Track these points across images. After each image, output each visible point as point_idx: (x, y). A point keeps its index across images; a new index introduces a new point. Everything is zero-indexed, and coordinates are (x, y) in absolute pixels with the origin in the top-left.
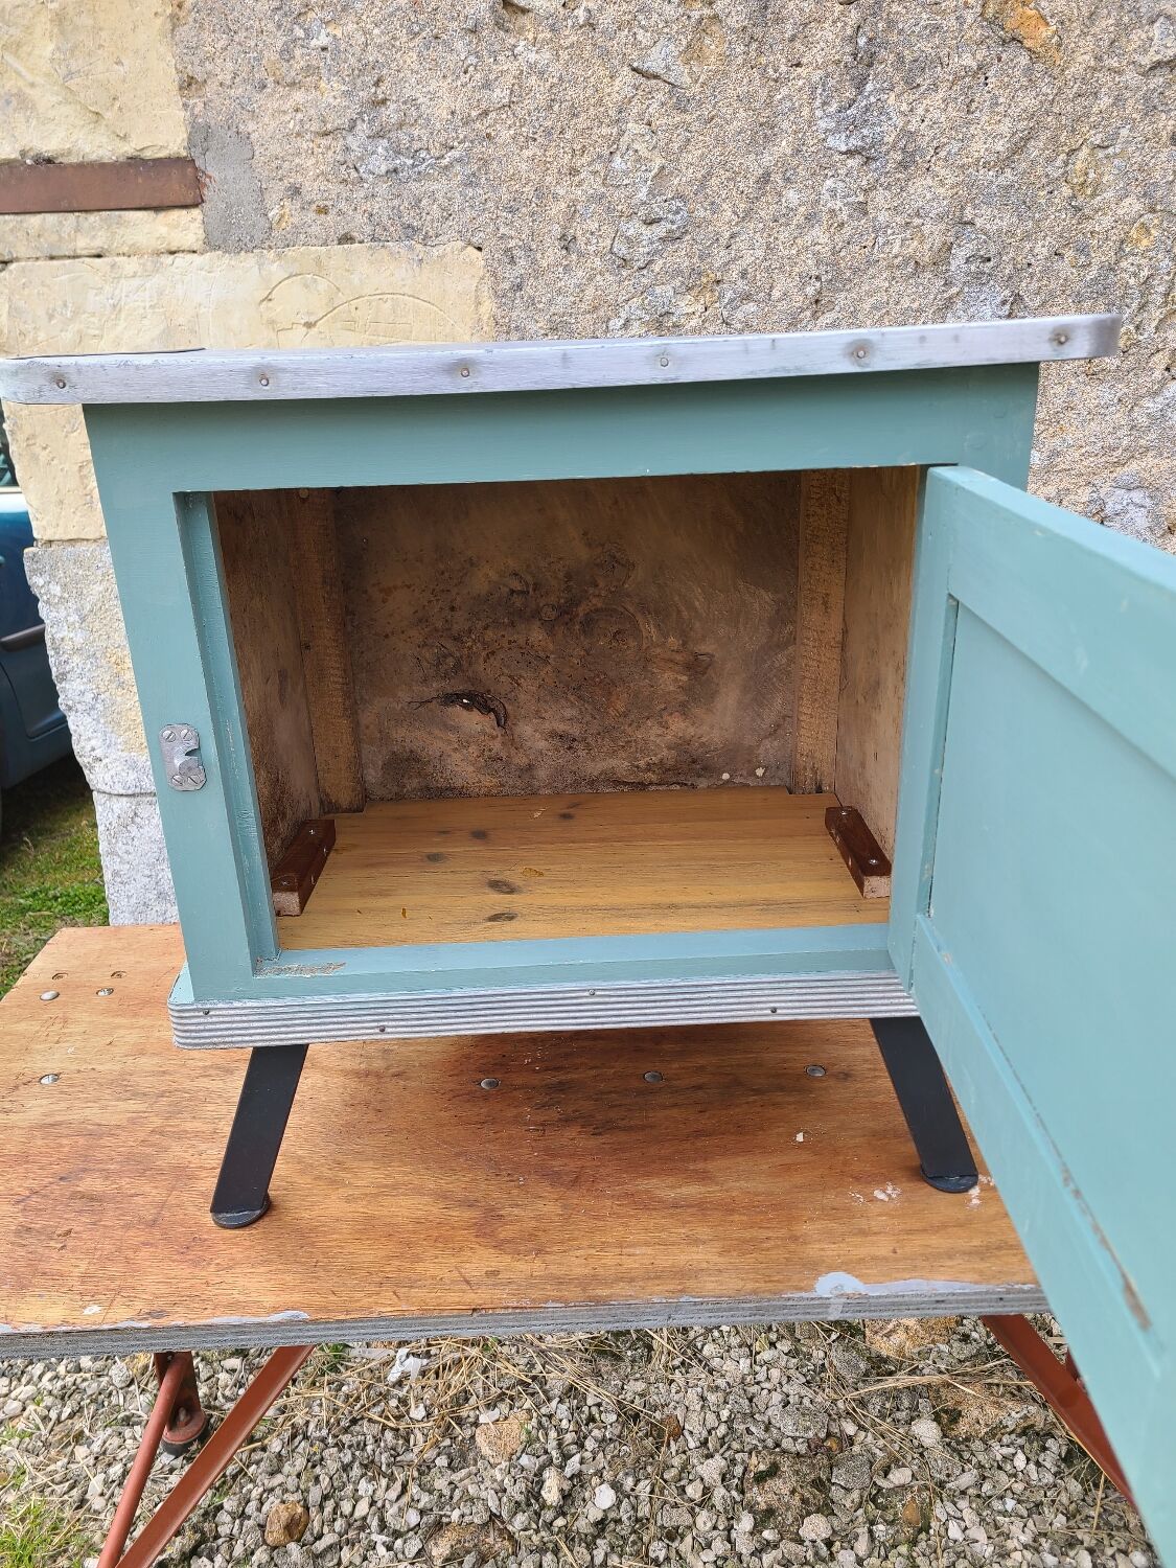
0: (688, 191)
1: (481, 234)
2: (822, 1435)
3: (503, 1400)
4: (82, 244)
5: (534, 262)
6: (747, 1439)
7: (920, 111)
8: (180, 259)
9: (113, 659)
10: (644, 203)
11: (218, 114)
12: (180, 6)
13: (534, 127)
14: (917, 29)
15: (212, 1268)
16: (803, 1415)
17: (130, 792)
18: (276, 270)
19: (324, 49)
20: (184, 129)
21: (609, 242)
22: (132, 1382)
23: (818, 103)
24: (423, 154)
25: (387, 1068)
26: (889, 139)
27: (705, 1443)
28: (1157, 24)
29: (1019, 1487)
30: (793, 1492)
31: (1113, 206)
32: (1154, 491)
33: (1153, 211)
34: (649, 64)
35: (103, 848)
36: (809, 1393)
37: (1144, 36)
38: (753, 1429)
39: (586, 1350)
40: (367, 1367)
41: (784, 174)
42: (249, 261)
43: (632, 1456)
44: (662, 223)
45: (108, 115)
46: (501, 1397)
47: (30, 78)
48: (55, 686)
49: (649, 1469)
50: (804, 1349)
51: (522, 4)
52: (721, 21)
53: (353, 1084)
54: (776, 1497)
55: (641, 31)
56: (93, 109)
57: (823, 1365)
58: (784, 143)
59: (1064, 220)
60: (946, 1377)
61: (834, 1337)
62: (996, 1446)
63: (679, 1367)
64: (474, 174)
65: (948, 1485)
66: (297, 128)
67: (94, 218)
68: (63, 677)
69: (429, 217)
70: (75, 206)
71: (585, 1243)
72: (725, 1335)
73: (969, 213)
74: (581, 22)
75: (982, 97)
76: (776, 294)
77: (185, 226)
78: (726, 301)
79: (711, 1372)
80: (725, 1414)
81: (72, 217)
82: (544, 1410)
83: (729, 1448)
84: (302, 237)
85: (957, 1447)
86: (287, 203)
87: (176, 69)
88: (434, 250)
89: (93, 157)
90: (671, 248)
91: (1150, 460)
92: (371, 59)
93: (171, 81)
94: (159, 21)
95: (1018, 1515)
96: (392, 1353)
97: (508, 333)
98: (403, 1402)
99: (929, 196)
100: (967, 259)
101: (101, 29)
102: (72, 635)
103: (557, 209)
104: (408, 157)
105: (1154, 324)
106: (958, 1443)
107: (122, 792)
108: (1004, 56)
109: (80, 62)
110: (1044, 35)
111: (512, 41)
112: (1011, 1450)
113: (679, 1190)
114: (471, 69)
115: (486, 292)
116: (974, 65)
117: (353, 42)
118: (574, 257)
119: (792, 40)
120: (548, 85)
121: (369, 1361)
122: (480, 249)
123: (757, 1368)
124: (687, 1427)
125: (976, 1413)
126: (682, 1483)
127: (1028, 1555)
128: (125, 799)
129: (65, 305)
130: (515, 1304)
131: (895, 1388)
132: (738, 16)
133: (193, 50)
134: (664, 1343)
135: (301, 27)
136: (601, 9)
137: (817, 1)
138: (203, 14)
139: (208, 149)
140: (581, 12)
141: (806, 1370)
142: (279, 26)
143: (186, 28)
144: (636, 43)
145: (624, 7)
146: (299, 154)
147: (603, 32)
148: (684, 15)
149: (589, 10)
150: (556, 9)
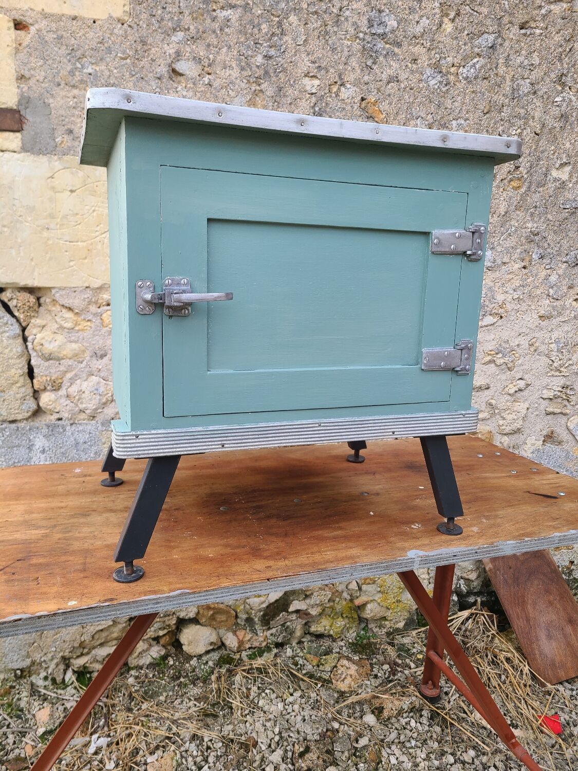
2: (325, 730)
3: (158, 749)
6: (290, 740)
8: (6, 155)
11: (35, 92)
12: (20, 45)
14: (337, 108)
16: (314, 723)
18: (57, 165)
19: (90, 74)
20: (16, 97)
27: (270, 746)
28: (419, 120)
29: (415, 735)
30: (318, 758)
36: (314, 712)
38: (292, 735)
39: (198, 715)
40: (74, 749)
42: (43, 159)
43: (235, 760)
46: (157, 748)
49: (245, 764)
50: (307, 694)
51: (181, 72)
52: (263, 92)
54: (311, 762)
55: (231, 91)
57: (317, 700)
60: (373, 694)
61: (319, 686)
62: (401, 719)
63: (248, 714)
65: (385, 741)
66: (74, 105)
71: (304, 553)
72: (268, 694)
74: (206, 83)
77: (11, 140)
79: (265, 712)
80: (277, 730)
82: (182, 749)
83: (282, 746)
84: (72, 152)
85: (386, 722)
86: (66, 136)
87: (16, 70)
93: (13, 75)
94: (9, 49)
95: (417, 747)
96: (88, 739)
98: (101, 762)
106: (385, 721)
111: (176, 86)
112: (408, 719)
117: (104, 74)
119: (291, 104)
121: (76, 746)
123: (287, 707)
124: (259, 740)
125: (390, 705)
126: (263, 767)
127: (426, 763)
131: (352, 702)
132: (270, 92)
133: (25, 64)
134: (239, 704)
135: (80, 63)
136: (214, 80)
137: (300, 91)
138: (32, 49)
139: (28, 107)
140: (206, 80)
141: (310, 703)
142: (69, 61)
143: (22, 54)
144: (228, 95)
145: (224, 80)
146: (73, 116)
147: (215, 88)
148: (248, 87)
149: (209, 79)
150: (196, 76)
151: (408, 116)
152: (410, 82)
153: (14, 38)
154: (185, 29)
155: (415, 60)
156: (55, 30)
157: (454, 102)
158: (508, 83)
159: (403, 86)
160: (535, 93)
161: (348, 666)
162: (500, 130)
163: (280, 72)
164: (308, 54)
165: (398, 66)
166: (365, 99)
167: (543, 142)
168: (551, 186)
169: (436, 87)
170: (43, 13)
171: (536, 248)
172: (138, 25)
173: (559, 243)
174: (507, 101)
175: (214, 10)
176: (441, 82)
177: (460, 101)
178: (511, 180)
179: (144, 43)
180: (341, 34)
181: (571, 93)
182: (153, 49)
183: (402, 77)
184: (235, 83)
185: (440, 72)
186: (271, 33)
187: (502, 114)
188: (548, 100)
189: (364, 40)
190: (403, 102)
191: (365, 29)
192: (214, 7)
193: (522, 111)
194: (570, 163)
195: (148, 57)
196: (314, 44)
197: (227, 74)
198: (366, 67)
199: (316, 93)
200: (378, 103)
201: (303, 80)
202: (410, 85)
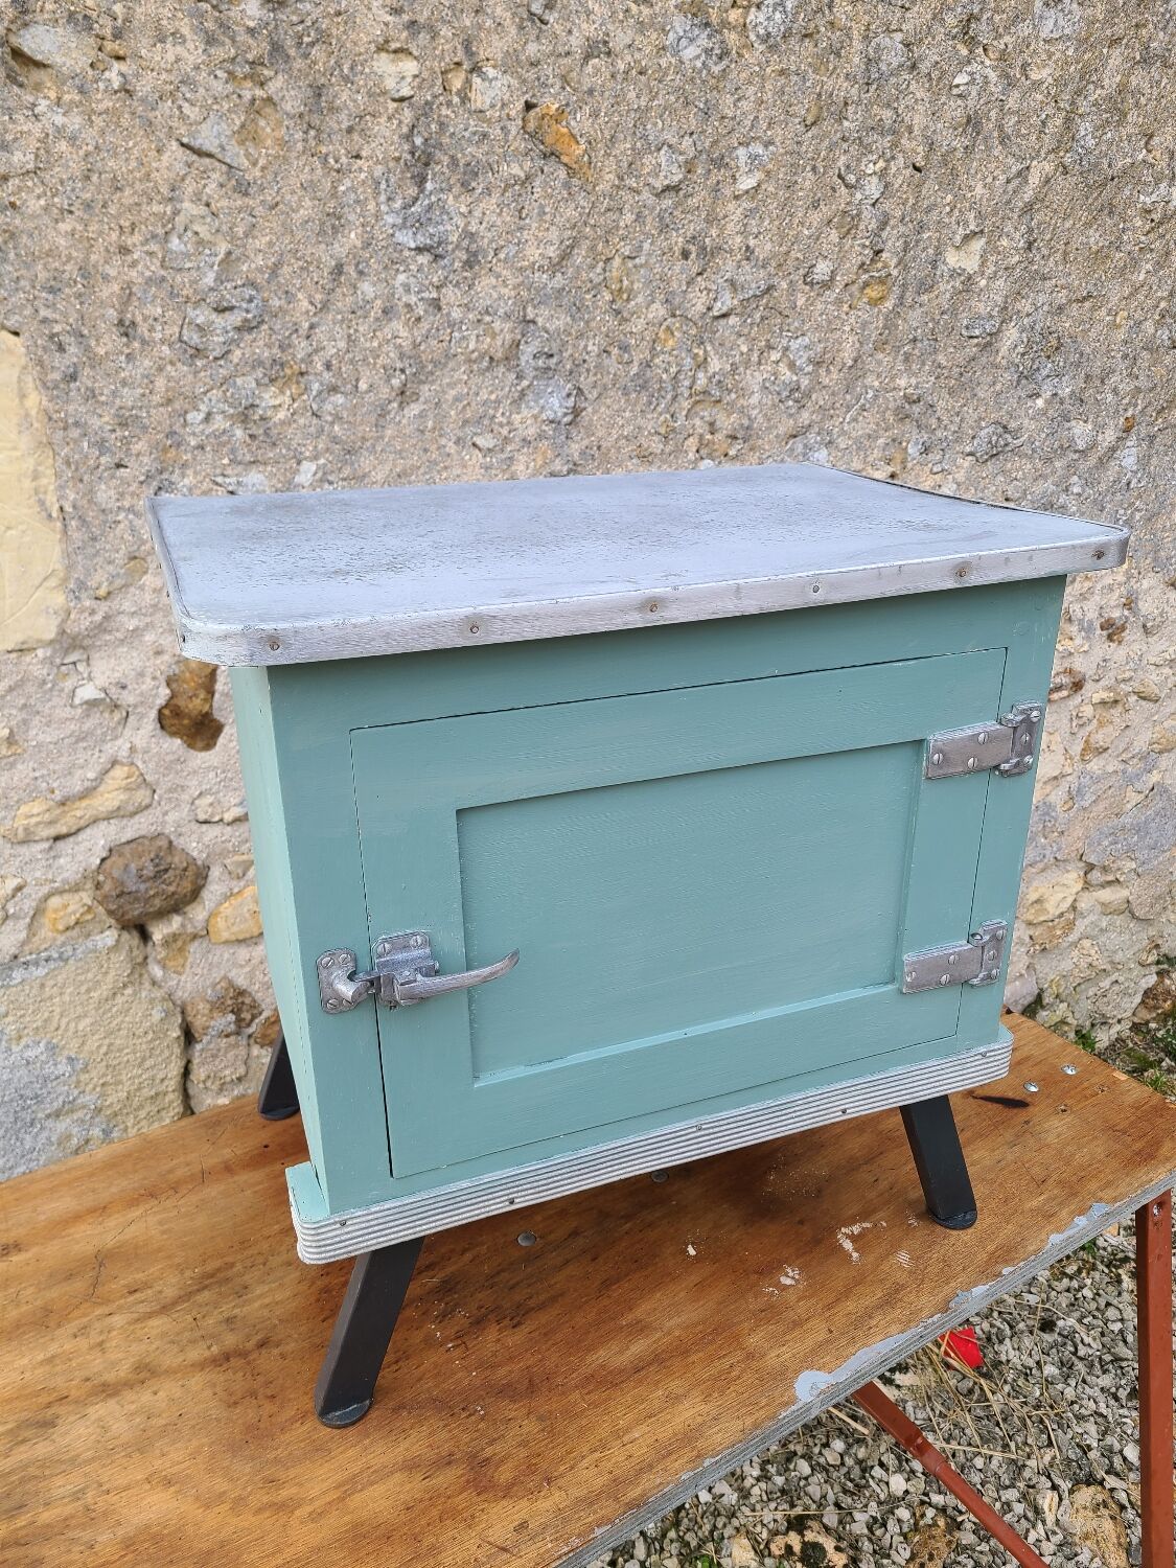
0: (260, 279)
1: (17, 317)
5: (88, 349)
7: (477, 214)
10: (212, 289)
13: (69, 198)
14: (467, 134)
21: (177, 330)
23: (383, 198)
26: (454, 239)
28: (663, 152)
31: (644, 311)
33: (674, 316)
34: (200, 140)
37: (654, 162)
41: (357, 265)
44: (236, 311)
51: (39, 57)
52: (274, 104)
53: (218, 1377)
55: (187, 105)
58: (353, 235)
59: (608, 321)
71: (585, 1449)
73: (530, 313)
74: (116, 86)
75: (531, 208)
76: (363, 386)
78: (314, 393)
90: (248, 337)
97: (65, 429)
99: (495, 295)
100: (535, 355)
103: (108, 291)
105: (684, 413)
108: (546, 169)
110: (577, 153)
111: (31, 99)
113: (629, 1353)
115: (30, 383)
116: (522, 175)
118: (136, 345)
119: (350, 130)
120: (81, 153)
122: (16, 334)
130: (566, 1549)
132: (293, 101)
136: (137, 75)
137: (370, 94)
140: (113, 75)
144: (183, 117)
145: (164, 76)
147: (143, 100)
148: (234, 93)
149: (123, 75)
150: (83, 69)
151: (639, 145)
152: (637, 56)
157: (739, 100)
158: (857, 45)
159: (621, 66)
160: (914, 67)
162: (840, 163)
163: (313, 44)
166: (536, 106)
167: (930, 186)
168: (945, 287)
169: (699, 64)
171: (915, 431)
173: (958, 414)
174: (854, 91)
176: (708, 52)
177: (752, 99)
178: (866, 285)
181: (988, 62)
183: (620, 39)
184: (194, 83)
185: (707, 25)
187: (846, 123)
188: (939, 82)
190: (623, 108)
193: (887, 114)
194: (982, 232)
197: (170, 57)
198: (530, 19)
199: (412, 97)
200: (566, 114)
201: (374, 63)
202: (639, 62)
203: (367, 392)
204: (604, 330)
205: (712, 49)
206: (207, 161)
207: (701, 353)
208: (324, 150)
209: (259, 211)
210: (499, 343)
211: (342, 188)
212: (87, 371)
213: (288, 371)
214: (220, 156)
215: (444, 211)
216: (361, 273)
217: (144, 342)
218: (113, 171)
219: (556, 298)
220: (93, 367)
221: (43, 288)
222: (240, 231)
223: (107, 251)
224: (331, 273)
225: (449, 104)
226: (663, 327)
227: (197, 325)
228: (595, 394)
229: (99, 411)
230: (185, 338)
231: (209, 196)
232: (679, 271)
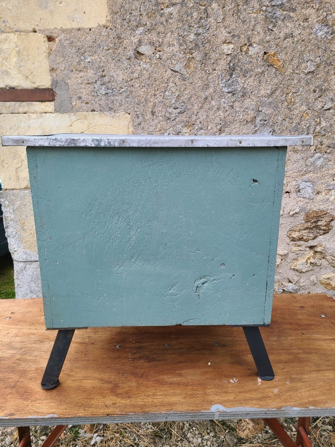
0: (186, 101)
1: (130, 110)
4: (21, 110)
5: (144, 118)
7: (247, 83)
8: (47, 114)
9: (22, 223)
10: (174, 104)
11: (60, 77)
12: (51, 50)
13: (145, 83)
14: (246, 62)
15: (29, 401)
17: (24, 261)
18: (73, 118)
19: (89, 62)
20: (50, 81)
21: (164, 113)
22: (12, 443)
23: (220, 80)
24: (115, 89)
25: (89, 342)
26: (239, 89)
28: (309, 62)
31: (299, 108)
32: (313, 183)
33: (309, 109)
34: (175, 69)
35: (15, 277)
37: (305, 65)
39: (152, 435)
40: (84, 440)
41: (211, 97)
42: (67, 115)
44: (179, 109)
45: (30, 77)
47: (9, 67)
48: (4, 230)
50: (218, 435)
51: (142, 53)
52: (194, 59)
55: (173, 60)
56: (26, 75)
57: (223, 440)
58: (211, 90)
59: (286, 111)
60: (260, 444)
61: (227, 431)
63: (180, 441)
64: (128, 95)
66: (81, 82)
67: (24, 103)
68: (7, 227)
69: (116, 106)
70: (20, 100)
71: (143, 395)
72: (194, 430)
73: (260, 109)
74: (158, 58)
75: (263, 79)
76: (209, 128)
77: (49, 106)
78: (196, 129)
79: (189, 442)
81: (18, 103)
84: (81, 110)
86: (77, 101)
87: (49, 66)
88: (117, 114)
89: (25, 88)
90: (181, 115)
91: (311, 174)
92: (101, 65)
93: (47, 69)
94: (45, 54)
96: (92, 435)
99: (250, 104)
100: (260, 120)
101: (29, 55)
102: (10, 215)
103: (150, 104)
104: (111, 90)
107: (22, 261)
108: (269, 69)
109: (23, 63)
110: (279, 64)
111: (139, 62)
113: (172, 379)
114: (128, 68)
115: (131, 125)
116: (261, 71)
117: (97, 61)
118: (155, 117)
119: (213, 63)
120: (148, 73)
121: (85, 438)
122: (129, 114)
123: (204, 441)
128: (22, 263)
129: (15, 126)
130: (120, 413)
132: (199, 58)
133: (54, 61)
134: (176, 433)
135: (83, 56)
136: (163, 55)
137: (220, 54)
138: (57, 52)
139: (57, 87)
140: (158, 55)
141: (218, 442)
142: (77, 56)
143: (52, 56)
144: (172, 63)
145: (169, 54)
146: (81, 88)
147: (163, 60)
148: (185, 57)
149: (160, 55)
150: (151, 54)
151: (300, 61)
152: (302, 36)
153: (47, 47)
154: (144, 25)
155: (307, 19)
156: (69, 38)
159: (296, 39)
161: (248, 422)
163: (206, 43)
164: (226, 28)
165: (293, 26)
166: (267, 53)
169: (323, 36)
170: (62, 29)
172: (116, 27)
175: (162, 9)
179: (119, 38)
180: (249, 10)
182: (125, 41)
183: (296, 32)
184: (176, 55)
185: (327, 25)
186: (199, 18)
189: (266, 11)
190: (296, 51)
191: (268, 3)
192: (162, 7)
195: (122, 46)
196: (230, 20)
197: (171, 50)
198: (268, 30)
199: (231, 54)
200: (277, 54)
201: (222, 46)
202: (302, 38)
203: (210, 130)
204: (284, 113)
205: (328, 32)
206: (177, 73)
207: (318, 120)
208: (206, 69)
209: (188, 84)
210: (249, 117)
211: (210, 78)
212: (143, 122)
213: (190, 124)
214: (180, 72)
215: (237, 82)
216: (212, 99)
217: (157, 116)
218: (155, 77)
219: (269, 105)
220: (144, 122)
221: (136, 104)
222: (182, 89)
223: (151, 95)
224: (204, 99)
225: (242, 55)
226: (305, 113)
227: (169, 112)
228: (279, 132)
229: (144, 132)
230: (166, 115)
231: (176, 82)
232: (312, 96)
